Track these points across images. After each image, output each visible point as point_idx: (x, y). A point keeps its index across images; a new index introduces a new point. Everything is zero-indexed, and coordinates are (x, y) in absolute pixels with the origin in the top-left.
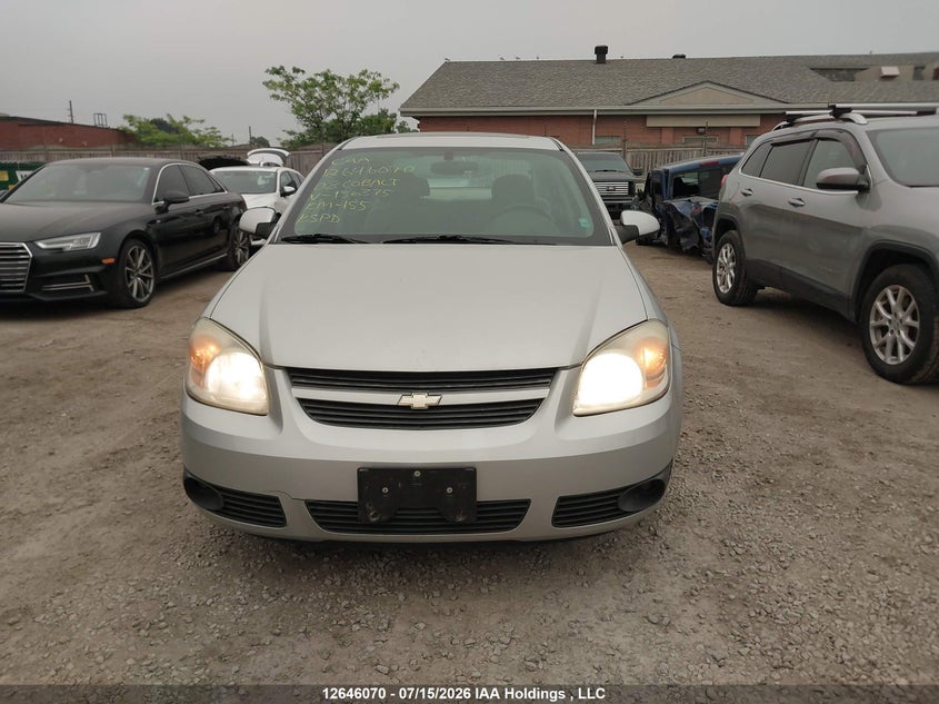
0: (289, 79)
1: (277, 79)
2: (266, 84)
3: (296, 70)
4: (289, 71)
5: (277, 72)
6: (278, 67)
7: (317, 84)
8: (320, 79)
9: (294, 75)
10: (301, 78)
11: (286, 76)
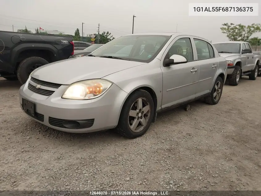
0: (229, 27)
1: (225, 27)
2: (221, 28)
3: (232, 24)
4: (229, 24)
5: (225, 25)
6: (226, 23)
7: (236, 28)
8: (238, 27)
9: (230, 25)
10: (232, 26)
11: (228, 26)
